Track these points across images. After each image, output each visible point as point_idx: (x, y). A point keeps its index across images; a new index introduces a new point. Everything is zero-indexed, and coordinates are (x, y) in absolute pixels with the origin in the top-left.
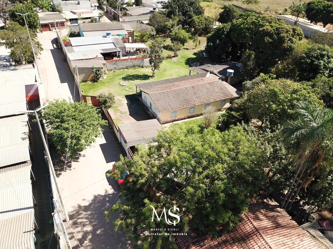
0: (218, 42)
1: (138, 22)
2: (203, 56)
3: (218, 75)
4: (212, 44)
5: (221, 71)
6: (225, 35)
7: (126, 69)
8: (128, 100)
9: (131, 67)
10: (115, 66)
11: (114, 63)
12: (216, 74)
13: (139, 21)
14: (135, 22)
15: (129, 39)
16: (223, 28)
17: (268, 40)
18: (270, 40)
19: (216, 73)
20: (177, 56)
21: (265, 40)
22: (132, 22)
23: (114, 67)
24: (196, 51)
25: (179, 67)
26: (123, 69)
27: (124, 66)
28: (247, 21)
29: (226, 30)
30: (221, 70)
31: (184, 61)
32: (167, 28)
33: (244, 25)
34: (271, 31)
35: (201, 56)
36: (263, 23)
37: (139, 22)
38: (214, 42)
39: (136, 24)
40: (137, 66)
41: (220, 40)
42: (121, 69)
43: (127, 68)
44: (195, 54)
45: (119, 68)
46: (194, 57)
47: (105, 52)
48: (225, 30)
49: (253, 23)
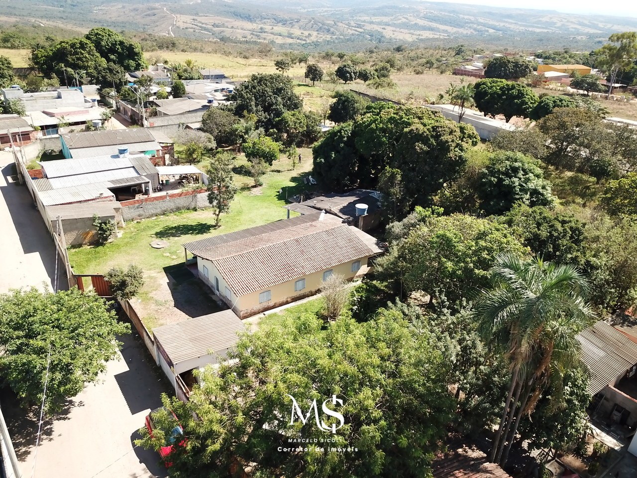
0: (333, 155)
1: (179, 126)
2: (308, 183)
3: (341, 215)
4: (323, 160)
5: (344, 207)
6: (345, 143)
7: (162, 216)
8: (170, 276)
9: (172, 211)
10: (141, 211)
11: (137, 205)
12: (336, 215)
13: (183, 124)
14: (174, 126)
15: (164, 158)
16: (340, 131)
17: (421, 149)
18: (425, 148)
19: (337, 212)
20: (261, 185)
21: (416, 147)
22: (169, 127)
23: (138, 213)
24: (295, 174)
25: (266, 204)
26: (156, 216)
27: (159, 211)
28: (381, 117)
29: (345, 133)
30: (344, 205)
31: (274, 193)
32: (236, 136)
33: (376, 124)
34: (424, 132)
35: (306, 183)
36: (408, 119)
37: (181, 126)
38: (327, 157)
39: (177, 129)
40: (184, 207)
41: (337, 152)
42: (152, 216)
43: (164, 214)
44: (293, 179)
45: (147, 214)
46: (293, 184)
47: (118, 185)
48: (343, 133)
49: (391, 120)
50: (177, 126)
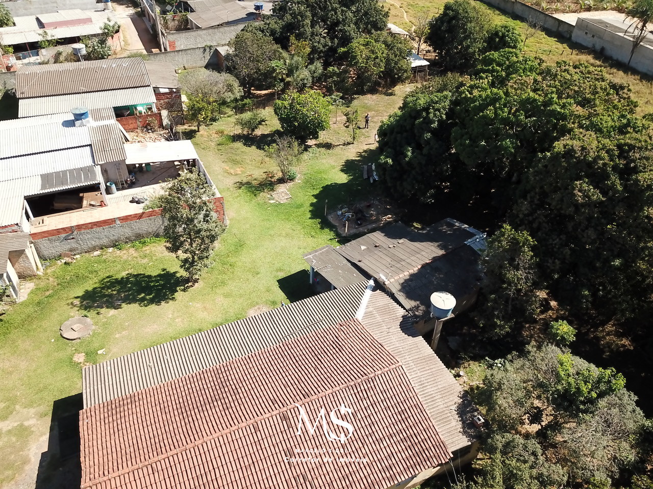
0: (409, 154)
1: (205, 50)
3: (401, 297)
4: (390, 161)
6: (434, 132)
7: (111, 250)
9: (128, 240)
13: (210, 47)
14: (197, 50)
15: (161, 116)
16: (426, 109)
17: (586, 196)
18: (596, 195)
19: (395, 289)
20: (292, 179)
21: (576, 192)
22: (189, 52)
26: (102, 249)
28: (507, 94)
29: (435, 115)
31: (307, 199)
32: (275, 78)
33: (496, 109)
34: (599, 157)
35: (365, 176)
37: (208, 50)
39: (202, 55)
40: (148, 234)
41: (418, 147)
42: (94, 249)
43: (114, 246)
44: (348, 167)
45: (85, 247)
48: (431, 115)
49: (528, 106)
50: (202, 50)
